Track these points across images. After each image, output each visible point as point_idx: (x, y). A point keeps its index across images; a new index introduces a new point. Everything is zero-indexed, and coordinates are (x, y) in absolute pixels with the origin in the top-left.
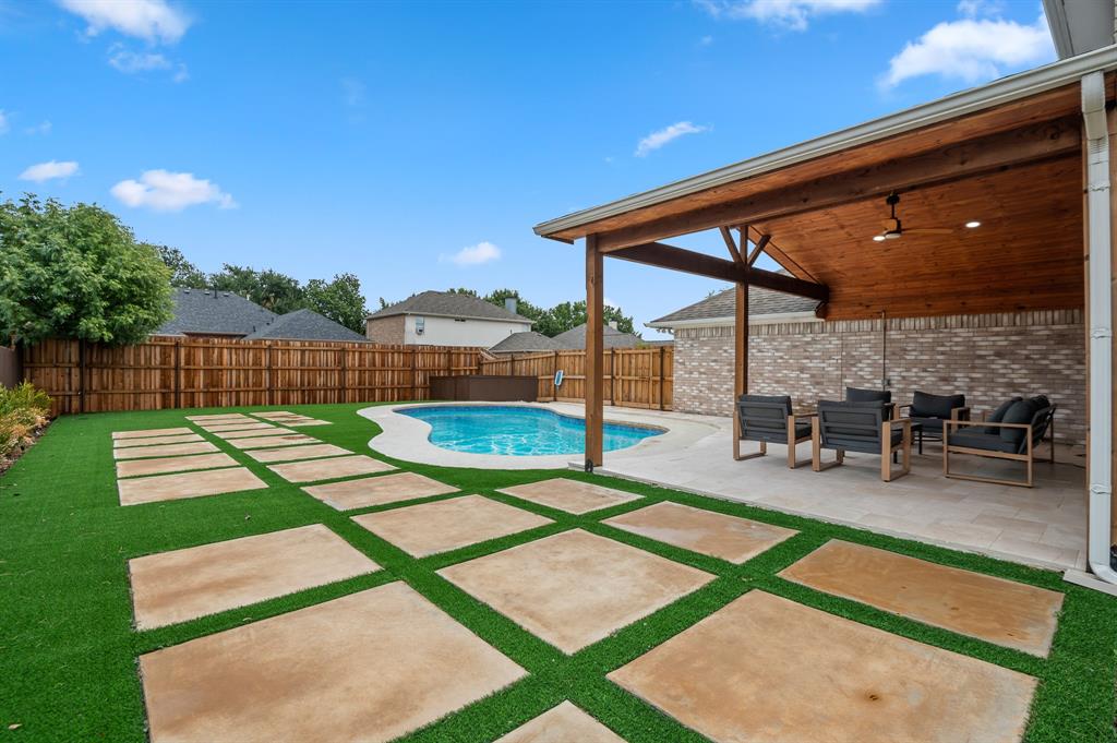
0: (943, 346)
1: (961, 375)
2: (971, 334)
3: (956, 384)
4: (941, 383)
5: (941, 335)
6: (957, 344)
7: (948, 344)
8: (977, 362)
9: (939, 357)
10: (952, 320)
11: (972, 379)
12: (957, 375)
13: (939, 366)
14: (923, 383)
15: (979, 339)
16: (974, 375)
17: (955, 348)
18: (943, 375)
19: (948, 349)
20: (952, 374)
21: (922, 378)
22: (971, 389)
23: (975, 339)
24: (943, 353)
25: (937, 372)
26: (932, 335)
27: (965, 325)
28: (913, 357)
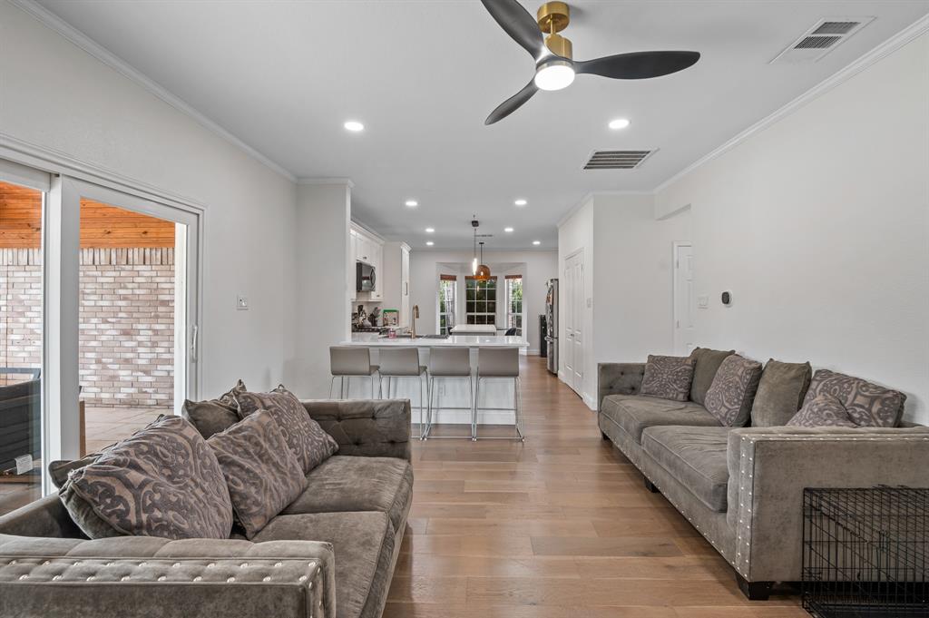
0: (126, 288)
1: (144, 327)
2: (154, 274)
3: (139, 338)
4: (122, 338)
5: (123, 274)
6: (140, 286)
7: (130, 286)
8: (161, 309)
9: (122, 303)
10: (135, 254)
11: (156, 332)
12: (140, 327)
13: (121, 315)
14: (104, 338)
15: (162, 280)
16: (157, 327)
17: (137, 292)
18: (124, 327)
19: (130, 292)
20: (134, 326)
21: (102, 332)
22: (154, 345)
23: (158, 280)
24: (125, 298)
25: (119, 322)
26: (114, 274)
27: (148, 262)
28: (92, 303)
